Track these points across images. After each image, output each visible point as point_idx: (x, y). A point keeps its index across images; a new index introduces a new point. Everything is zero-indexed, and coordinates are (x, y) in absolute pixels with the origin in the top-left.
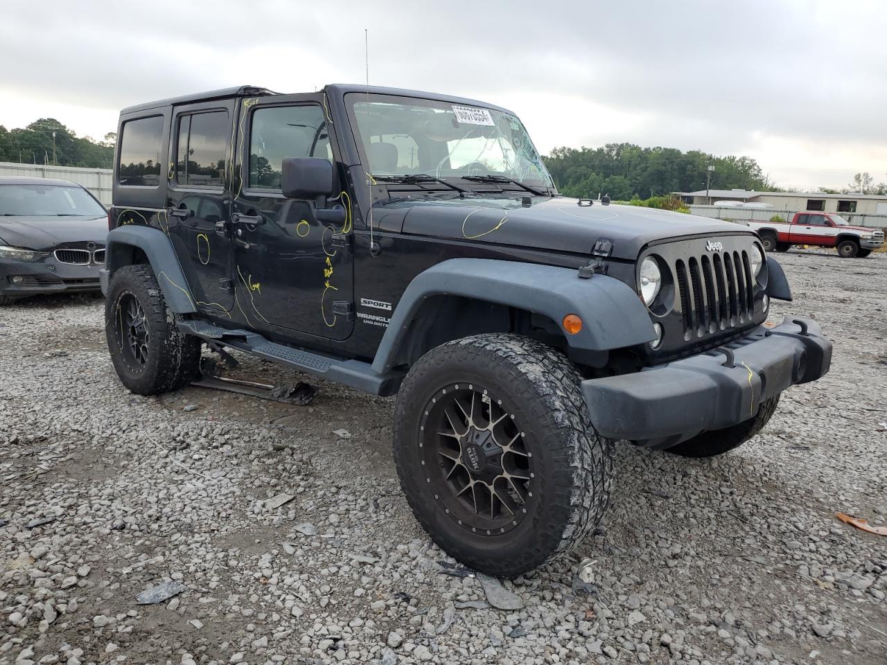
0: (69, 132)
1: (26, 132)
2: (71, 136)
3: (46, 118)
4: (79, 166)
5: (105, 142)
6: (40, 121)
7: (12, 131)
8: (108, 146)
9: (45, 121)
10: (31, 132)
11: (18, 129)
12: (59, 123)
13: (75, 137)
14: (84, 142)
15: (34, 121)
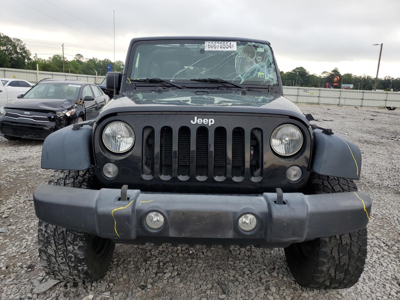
0: (307, 72)
1: (291, 73)
2: (307, 74)
3: (299, 67)
4: (308, 87)
5: (321, 75)
6: (297, 68)
7: (286, 73)
8: (322, 77)
9: (299, 68)
10: (293, 73)
11: (288, 72)
12: (304, 68)
13: (309, 74)
14: (313, 76)
15: (295, 68)
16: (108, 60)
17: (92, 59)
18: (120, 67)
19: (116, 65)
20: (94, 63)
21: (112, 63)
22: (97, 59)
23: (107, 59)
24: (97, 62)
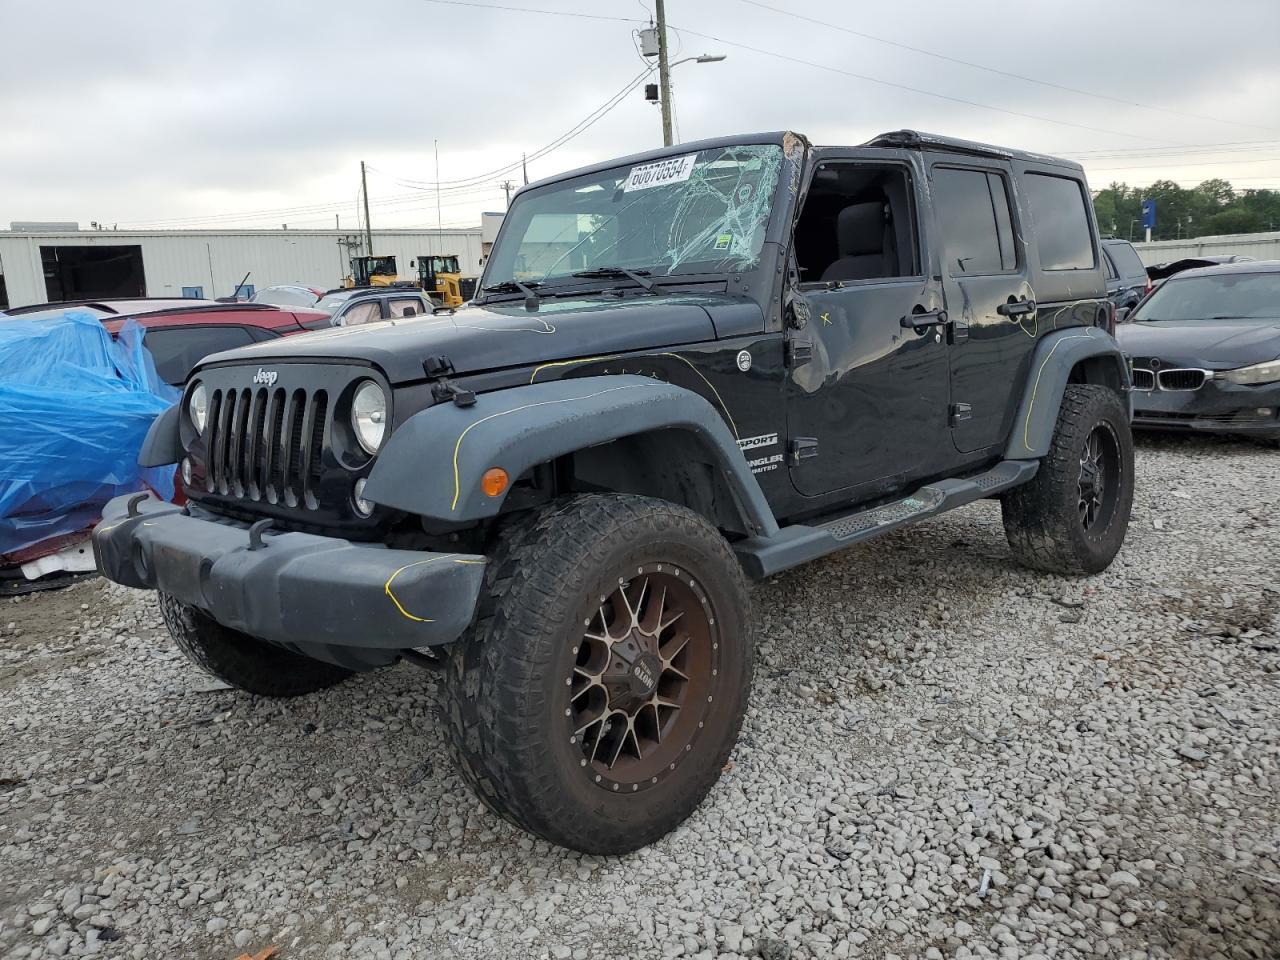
16: (1167, 184)
17: (1108, 188)
18: (1214, 201)
19: (1202, 199)
20: (1115, 203)
21: (1183, 192)
22: (1127, 185)
23: (1164, 180)
24: (1126, 197)
